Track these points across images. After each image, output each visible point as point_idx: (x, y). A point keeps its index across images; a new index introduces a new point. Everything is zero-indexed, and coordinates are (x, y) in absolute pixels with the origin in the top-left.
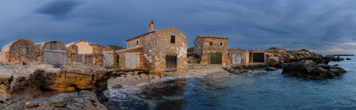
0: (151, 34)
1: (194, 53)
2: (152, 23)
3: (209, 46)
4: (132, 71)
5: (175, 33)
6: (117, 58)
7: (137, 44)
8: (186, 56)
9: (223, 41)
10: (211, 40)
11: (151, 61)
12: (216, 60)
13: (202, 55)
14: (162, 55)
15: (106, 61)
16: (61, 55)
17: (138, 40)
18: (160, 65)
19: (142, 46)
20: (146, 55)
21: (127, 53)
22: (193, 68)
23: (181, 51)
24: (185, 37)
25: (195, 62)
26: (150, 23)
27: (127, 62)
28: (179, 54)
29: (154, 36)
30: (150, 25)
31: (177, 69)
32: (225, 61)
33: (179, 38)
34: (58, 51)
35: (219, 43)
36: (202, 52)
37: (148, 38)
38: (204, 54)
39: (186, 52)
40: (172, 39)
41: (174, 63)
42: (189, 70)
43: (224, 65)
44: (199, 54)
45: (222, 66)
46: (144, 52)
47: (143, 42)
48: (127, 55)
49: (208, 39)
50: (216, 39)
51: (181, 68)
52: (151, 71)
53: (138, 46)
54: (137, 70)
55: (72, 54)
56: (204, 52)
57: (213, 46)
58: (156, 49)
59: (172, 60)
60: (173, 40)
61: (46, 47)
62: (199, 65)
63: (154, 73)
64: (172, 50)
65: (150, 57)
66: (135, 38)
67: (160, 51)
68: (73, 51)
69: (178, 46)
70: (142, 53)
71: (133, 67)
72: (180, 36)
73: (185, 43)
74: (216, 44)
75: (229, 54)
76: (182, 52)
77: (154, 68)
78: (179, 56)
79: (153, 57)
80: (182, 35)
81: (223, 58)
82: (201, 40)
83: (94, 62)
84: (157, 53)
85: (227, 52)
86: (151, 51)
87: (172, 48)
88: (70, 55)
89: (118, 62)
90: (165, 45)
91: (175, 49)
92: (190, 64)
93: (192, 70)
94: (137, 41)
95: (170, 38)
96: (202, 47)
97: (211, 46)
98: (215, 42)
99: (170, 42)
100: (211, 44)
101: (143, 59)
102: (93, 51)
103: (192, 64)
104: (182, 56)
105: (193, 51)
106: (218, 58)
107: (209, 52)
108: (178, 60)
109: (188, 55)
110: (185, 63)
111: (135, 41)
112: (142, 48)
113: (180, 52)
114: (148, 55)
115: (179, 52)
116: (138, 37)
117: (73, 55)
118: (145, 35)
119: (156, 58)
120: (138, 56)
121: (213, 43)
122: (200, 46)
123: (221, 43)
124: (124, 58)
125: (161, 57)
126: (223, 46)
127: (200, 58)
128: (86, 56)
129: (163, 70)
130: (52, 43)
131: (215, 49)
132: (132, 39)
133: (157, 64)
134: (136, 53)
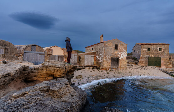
0: (102, 44)
1: (133, 56)
2: (102, 36)
3: (146, 51)
4: (89, 67)
5: (118, 42)
6: (79, 58)
7: (92, 50)
8: (126, 59)
9: (162, 47)
10: (149, 46)
11: (101, 61)
13: (139, 58)
14: (109, 57)
15: (72, 60)
17: (93, 47)
18: (107, 63)
19: (95, 51)
20: (97, 57)
21: (85, 55)
22: (131, 67)
23: (122, 55)
24: (126, 45)
25: (133, 63)
26: (101, 36)
27: (85, 61)
28: (120, 57)
29: (104, 45)
30: (101, 38)
31: (119, 67)
32: (164, 65)
33: (121, 46)
34: (37, 52)
35: (158, 49)
36: (140, 56)
37: (99, 46)
38: (142, 57)
39: (126, 56)
40: (115, 46)
41: (117, 63)
42: (128, 69)
43: (163, 68)
44: (137, 57)
45: (161, 68)
46: (96, 55)
47: (96, 49)
48: (86, 57)
49: (145, 46)
50: (154, 45)
51: (122, 66)
52: (101, 67)
53: (92, 51)
54: (91, 66)
56: (141, 56)
57: (151, 51)
58: (104, 53)
59: (115, 61)
60: (116, 47)
62: (137, 65)
63: (103, 69)
64: (115, 54)
65: (101, 58)
66: (91, 46)
67: (107, 54)
68: (49, 53)
69: (120, 52)
71: (90, 64)
72: (121, 44)
73: (125, 49)
74: (154, 49)
75: (170, 58)
76: (123, 56)
77: (103, 66)
78: (120, 59)
79: (102, 59)
80: (123, 44)
81: (162, 62)
82: (139, 46)
83: (64, 61)
84: (105, 56)
85: (168, 57)
86: (101, 54)
87: (115, 53)
88: (46, 55)
89: (80, 60)
90: (110, 51)
91: (118, 54)
92: (129, 65)
93: (131, 69)
94: (92, 48)
96: (140, 52)
97: (149, 51)
98: (152, 47)
99: (114, 49)
100: (149, 49)
101: (96, 59)
102: (64, 53)
103: (130, 65)
104: (122, 59)
105: (132, 55)
106: (156, 62)
107: (146, 56)
108: (119, 61)
109: (127, 58)
110: (125, 63)
111: (91, 48)
112: (96, 53)
113: (121, 56)
114: (99, 57)
115: (120, 55)
116: (93, 45)
117: (49, 56)
118: (97, 44)
119: (105, 59)
120: (93, 58)
121: (151, 49)
122: (138, 52)
123: (160, 48)
124: (84, 59)
125: (107, 59)
126: (162, 51)
127: (137, 60)
128: (59, 56)
129: (108, 67)
130: (33, 47)
131: (153, 54)
132: (89, 47)
133: (105, 63)
134: (91, 56)
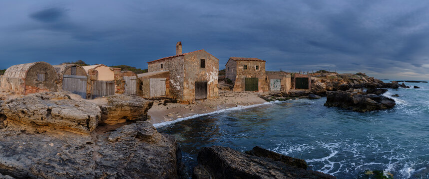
0: (180, 58)
1: (226, 77)
2: (180, 44)
3: (243, 70)
4: (158, 100)
5: (205, 56)
6: (140, 84)
7: (162, 67)
8: (216, 82)
9: (259, 64)
10: (245, 63)
11: (178, 88)
12: (251, 86)
13: (235, 80)
14: (192, 81)
15: (128, 88)
16: (80, 82)
17: (162, 63)
18: (188, 92)
19: (168, 71)
20: (172, 81)
21: (151, 79)
22: (224, 95)
23: (211, 76)
24: (216, 61)
25: (227, 89)
26: (178, 44)
27: (151, 89)
28: (209, 80)
29: (183, 60)
30: (178, 47)
31: (207, 97)
32: (262, 88)
33: (210, 62)
34: (78, 76)
35: (255, 66)
36: (236, 76)
37: (175, 62)
38: (238, 79)
39: (217, 78)
40: (201, 63)
41: (204, 90)
42: (220, 98)
43: (261, 92)
44: (231, 79)
45: (258, 93)
46: (170, 78)
47: (169, 66)
48: (152, 82)
49: (242, 62)
50: (251, 62)
51: (212, 95)
52: (179, 100)
53: (162, 71)
54: (163, 98)
55: (92, 80)
56: (237, 76)
57: (248, 70)
58: (184, 75)
59: (202, 87)
60: (203, 64)
61: (67, 72)
62: (231, 92)
63: (183, 102)
64: (202, 75)
65: (178, 84)
66: (159, 61)
67: (189, 77)
68: (93, 77)
69: (209, 71)
70: (167, 78)
71: (158, 95)
72: (210, 59)
73: (215, 67)
74: (251, 68)
75: (266, 79)
76: (213, 78)
77: (182, 97)
78: (209, 83)
79: (181, 84)
80: (213, 58)
81: (259, 83)
82: (234, 63)
83: (116, 90)
84: (186, 80)
85: (264, 77)
86: (178, 77)
87: (202, 73)
88: (89, 81)
89: (141, 88)
90: (194, 70)
91: (205, 75)
92: (221, 91)
93: (224, 98)
94: (162, 65)
95: (199, 63)
96: (236, 71)
97: (246, 70)
98: (250, 65)
99: (199, 67)
100: (245, 67)
101: (170, 86)
102: (115, 77)
103: (223, 91)
104: (212, 83)
105: (225, 74)
106: (253, 84)
107: (243, 77)
108: (208, 87)
109: (220, 80)
110: (216, 90)
111: (159, 64)
112: (168, 73)
113: (211, 78)
114: (175, 82)
115: (209, 78)
116: (163, 60)
117: (92, 82)
118: (172, 58)
119: (185, 85)
120: (164, 82)
121: (248, 66)
122: (232, 70)
123: (257, 66)
124: (148, 85)
125: (190, 84)
126: (259, 69)
127: (232, 84)
128: (107, 83)
129: (192, 98)
130: (73, 68)
131: (250, 74)
132: (154, 62)
133: (185, 91)
134: (161, 79)
